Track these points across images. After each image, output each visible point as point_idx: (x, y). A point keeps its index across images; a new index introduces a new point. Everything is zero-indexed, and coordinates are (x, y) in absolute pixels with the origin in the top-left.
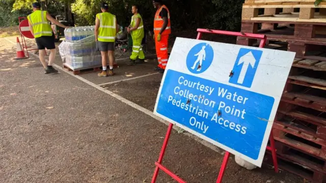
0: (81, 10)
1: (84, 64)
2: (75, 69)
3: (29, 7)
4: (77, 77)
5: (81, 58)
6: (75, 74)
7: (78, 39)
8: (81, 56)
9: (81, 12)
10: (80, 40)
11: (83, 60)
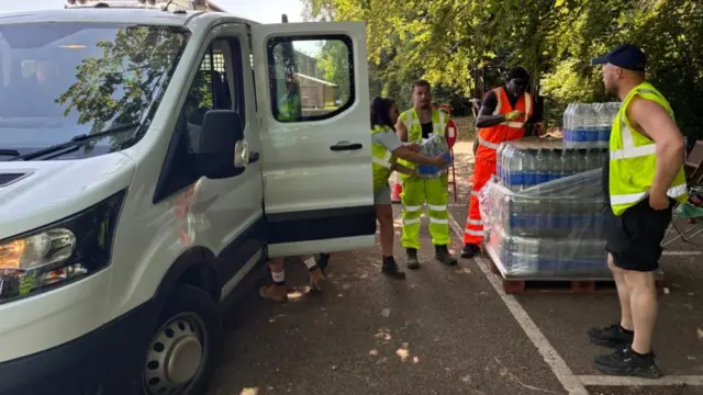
0: (564, 89)
1: (542, 263)
2: (508, 276)
3: (450, 83)
4: (512, 304)
5: (535, 242)
6: (507, 293)
7: (534, 183)
8: (535, 237)
9: (566, 93)
10: (537, 187)
11: (540, 250)
